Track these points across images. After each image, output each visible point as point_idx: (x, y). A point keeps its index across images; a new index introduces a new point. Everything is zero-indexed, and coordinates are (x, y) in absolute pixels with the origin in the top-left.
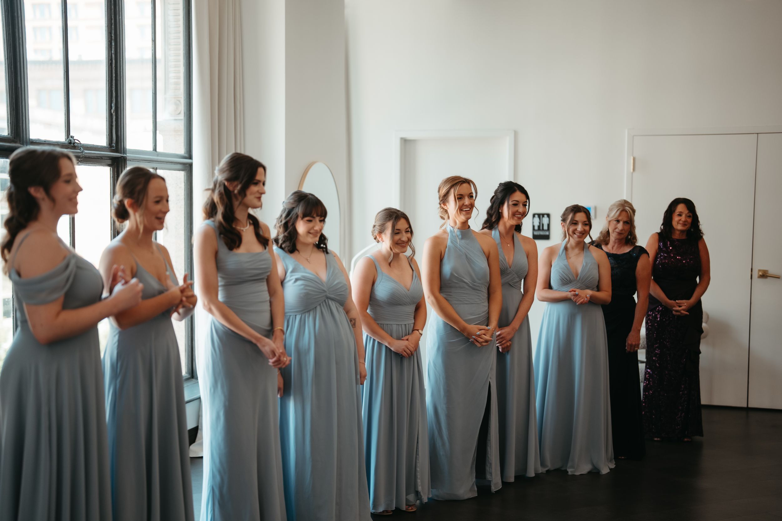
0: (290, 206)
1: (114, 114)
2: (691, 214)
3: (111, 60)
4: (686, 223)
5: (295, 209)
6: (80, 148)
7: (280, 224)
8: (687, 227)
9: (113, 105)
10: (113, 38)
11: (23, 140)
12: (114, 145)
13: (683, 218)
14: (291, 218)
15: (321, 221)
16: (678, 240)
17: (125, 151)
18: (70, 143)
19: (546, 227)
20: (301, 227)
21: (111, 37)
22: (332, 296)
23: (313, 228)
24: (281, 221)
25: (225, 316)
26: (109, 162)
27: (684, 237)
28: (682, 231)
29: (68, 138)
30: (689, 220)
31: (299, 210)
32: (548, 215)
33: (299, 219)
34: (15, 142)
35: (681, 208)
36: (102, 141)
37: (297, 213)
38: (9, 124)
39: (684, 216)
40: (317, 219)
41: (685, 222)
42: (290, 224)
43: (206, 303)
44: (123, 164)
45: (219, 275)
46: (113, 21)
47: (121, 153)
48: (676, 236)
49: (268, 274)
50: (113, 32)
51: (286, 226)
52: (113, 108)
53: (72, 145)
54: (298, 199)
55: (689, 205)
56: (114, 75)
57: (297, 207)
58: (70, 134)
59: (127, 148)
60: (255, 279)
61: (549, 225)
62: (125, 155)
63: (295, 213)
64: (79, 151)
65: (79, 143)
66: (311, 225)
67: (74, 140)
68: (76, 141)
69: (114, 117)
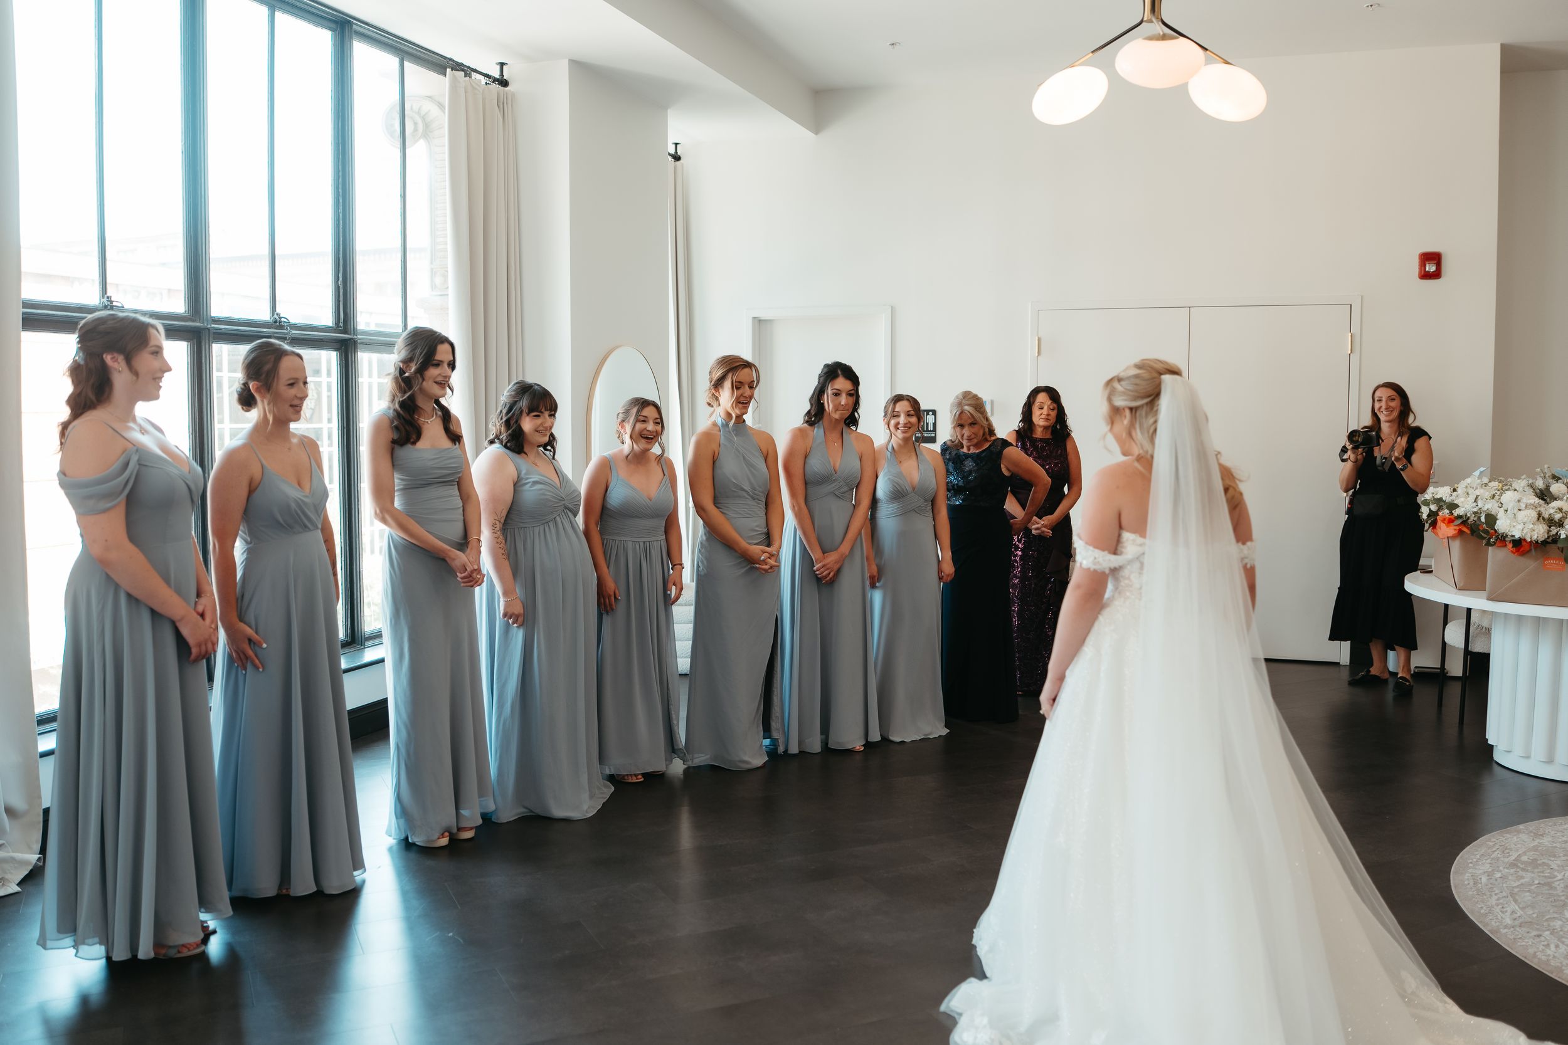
0: (511, 400)
1: (341, 286)
2: (1055, 405)
3: (338, 220)
4: (1050, 418)
5: (518, 403)
6: (287, 328)
7: (501, 420)
8: (1051, 422)
9: (340, 275)
10: (341, 194)
11: (203, 318)
12: (341, 324)
13: (1045, 411)
14: (514, 414)
15: (550, 415)
16: (1041, 440)
17: (355, 332)
18: (276, 322)
19: (931, 428)
20: (527, 424)
21: (339, 192)
23: (541, 424)
24: (502, 417)
25: (402, 527)
26: (337, 345)
27: (1048, 436)
28: (1045, 428)
29: (273, 316)
30: (1054, 414)
31: (524, 403)
32: (934, 412)
33: (524, 414)
34: (193, 321)
35: (1042, 397)
36: (326, 318)
37: (521, 408)
38: (186, 299)
39: (1046, 408)
40: (547, 414)
41: (1048, 415)
42: (513, 421)
43: (378, 511)
44: (353, 349)
45: (396, 475)
46: (340, 174)
47: (351, 335)
48: (1039, 433)
49: (459, 476)
50: (341, 186)
52: (341, 279)
53: (278, 324)
54: (522, 390)
55: (1053, 395)
57: (520, 400)
58: (275, 311)
59: (358, 328)
60: (443, 481)
61: (934, 425)
62: (355, 337)
63: (519, 407)
64: (285, 331)
65: (287, 321)
66: (539, 421)
67: (280, 318)
68: (283, 320)
69: (341, 291)
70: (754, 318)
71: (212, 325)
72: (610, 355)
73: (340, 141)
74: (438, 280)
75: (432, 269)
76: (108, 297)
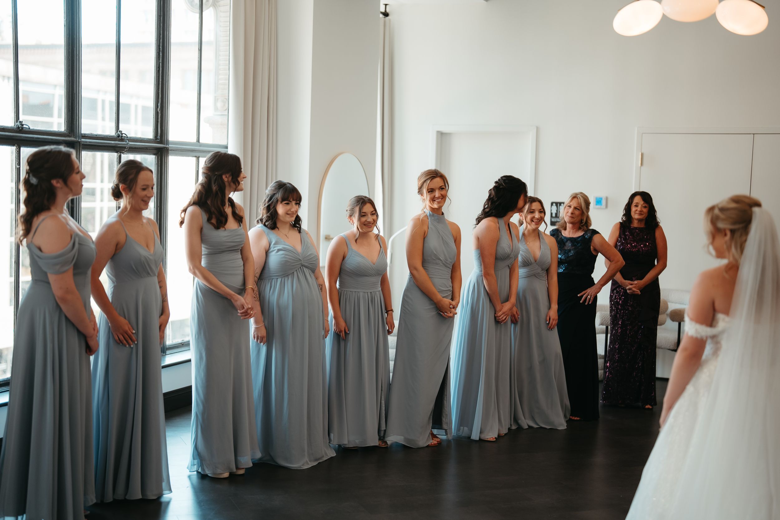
0: (272, 193)
1: (159, 112)
2: (646, 205)
3: (159, 67)
4: (642, 213)
5: (275, 195)
6: (126, 141)
7: (264, 207)
8: (643, 216)
9: (159, 105)
10: (161, 50)
11: (76, 135)
12: (159, 137)
13: (639, 209)
14: (272, 202)
15: (296, 204)
16: (636, 228)
17: (167, 142)
18: (119, 136)
20: (281, 209)
21: (160, 49)
22: (306, 264)
23: (290, 210)
24: (265, 205)
25: (206, 278)
26: (155, 151)
27: (642, 225)
28: (639, 220)
29: (117, 132)
30: (645, 210)
31: (279, 196)
33: (279, 202)
34: (70, 137)
35: (638, 199)
36: (149, 134)
37: (277, 198)
38: (66, 122)
39: (640, 206)
40: (294, 203)
41: (641, 211)
42: (271, 207)
43: (191, 268)
44: (166, 154)
45: (203, 245)
46: (161, 36)
47: (164, 145)
48: (635, 224)
49: (242, 246)
50: (161, 45)
51: (268, 208)
52: (159, 107)
53: (120, 138)
54: (279, 187)
56: (161, 80)
57: (277, 193)
58: (119, 129)
59: (169, 140)
60: (231, 250)
62: (168, 146)
63: (276, 198)
64: (125, 143)
65: (126, 136)
66: (288, 207)
67: (122, 134)
68: (124, 135)
69: (159, 115)
70: (438, 132)
71: (82, 140)
72: (335, 159)
74: (219, 105)
75: (215, 97)
76: (20, 122)
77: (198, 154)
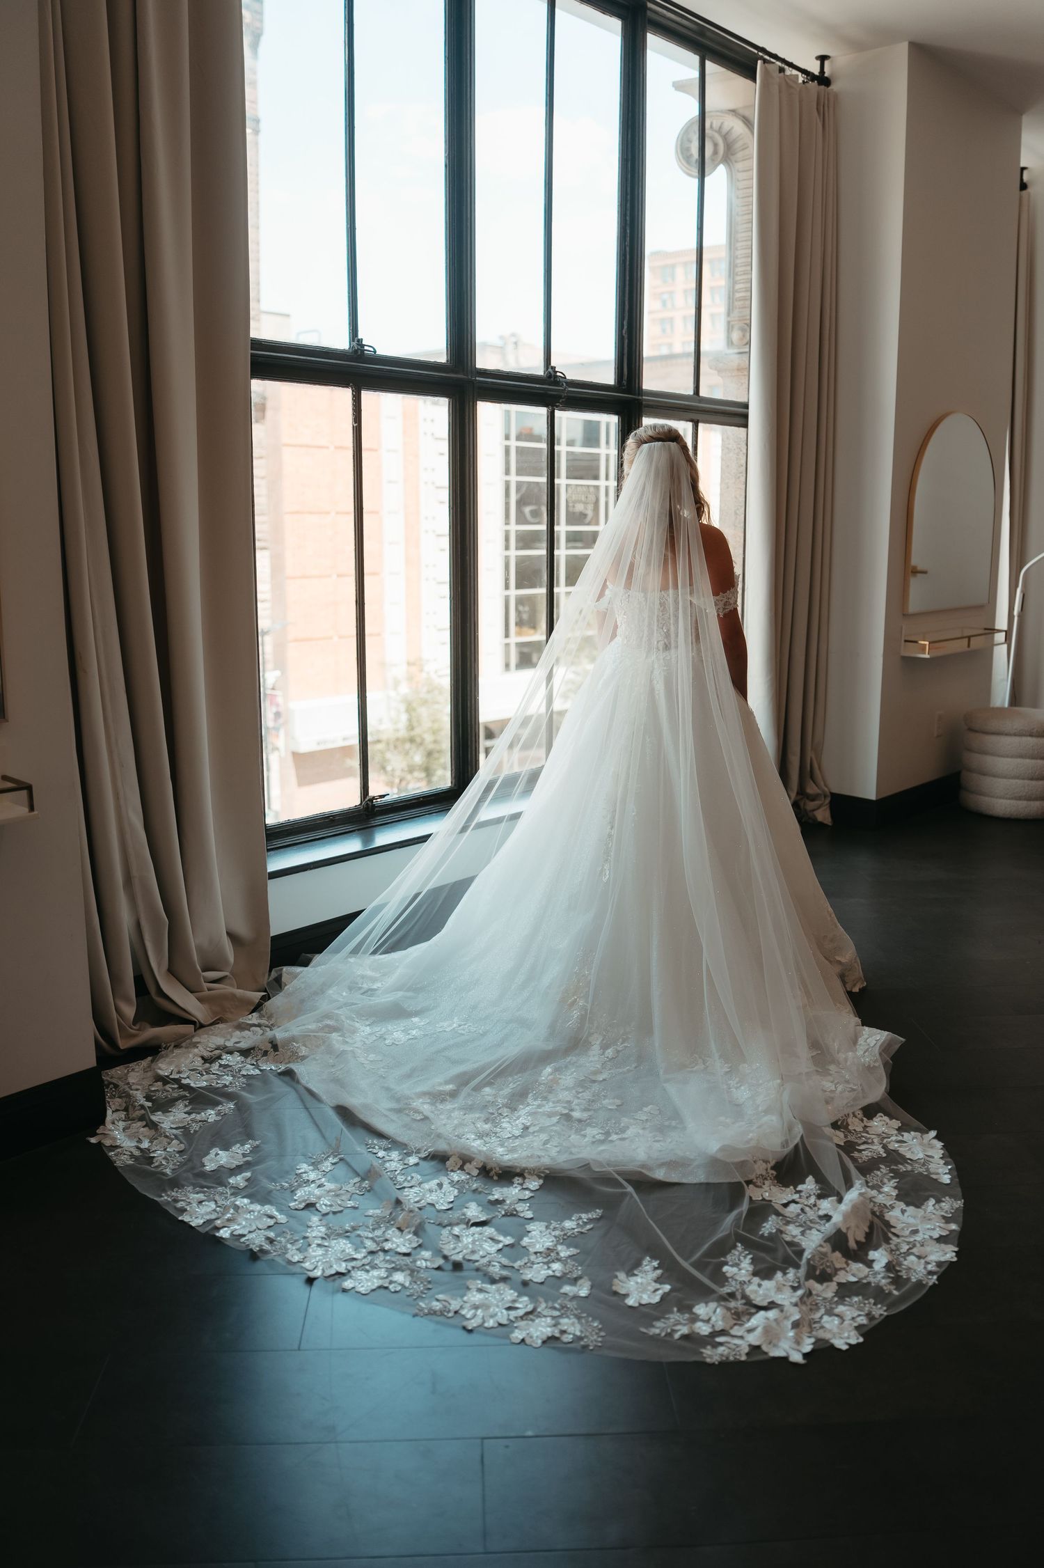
1: (626, 336)
3: (624, 255)
6: (563, 384)
9: (625, 323)
10: (628, 222)
11: (467, 368)
12: (625, 383)
17: (640, 391)
18: (550, 376)
21: (626, 220)
26: (619, 408)
29: (547, 369)
34: (455, 372)
36: (607, 376)
38: (449, 346)
44: (637, 413)
47: (635, 395)
50: (628, 213)
52: (625, 327)
53: (552, 379)
56: (628, 278)
58: (550, 364)
59: (644, 387)
62: (640, 398)
64: (561, 388)
65: (563, 376)
67: (555, 373)
68: (558, 374)
69: (626, 341)
71: (477, 378)
72: (939, 423)
73: (630, 157)
74: (736, 335)
75: (729, 322)
76: (358, 340)
77: (695, 416)
